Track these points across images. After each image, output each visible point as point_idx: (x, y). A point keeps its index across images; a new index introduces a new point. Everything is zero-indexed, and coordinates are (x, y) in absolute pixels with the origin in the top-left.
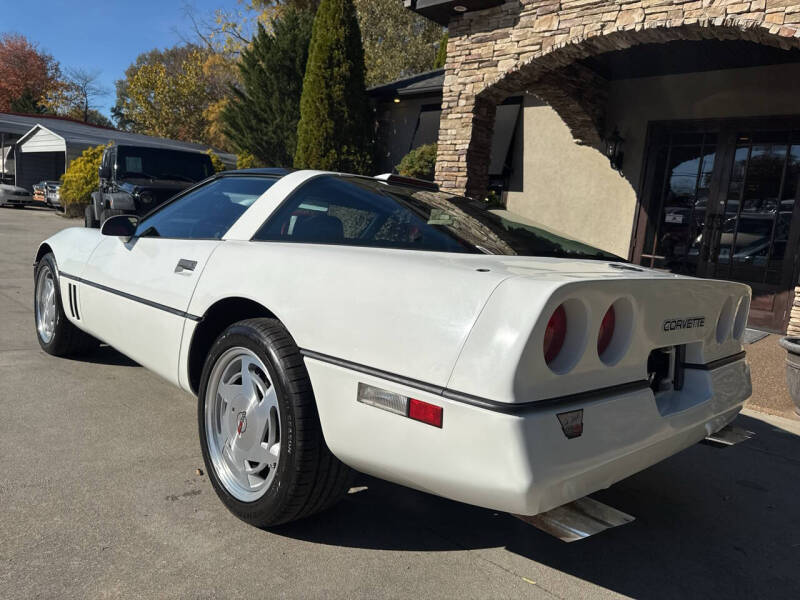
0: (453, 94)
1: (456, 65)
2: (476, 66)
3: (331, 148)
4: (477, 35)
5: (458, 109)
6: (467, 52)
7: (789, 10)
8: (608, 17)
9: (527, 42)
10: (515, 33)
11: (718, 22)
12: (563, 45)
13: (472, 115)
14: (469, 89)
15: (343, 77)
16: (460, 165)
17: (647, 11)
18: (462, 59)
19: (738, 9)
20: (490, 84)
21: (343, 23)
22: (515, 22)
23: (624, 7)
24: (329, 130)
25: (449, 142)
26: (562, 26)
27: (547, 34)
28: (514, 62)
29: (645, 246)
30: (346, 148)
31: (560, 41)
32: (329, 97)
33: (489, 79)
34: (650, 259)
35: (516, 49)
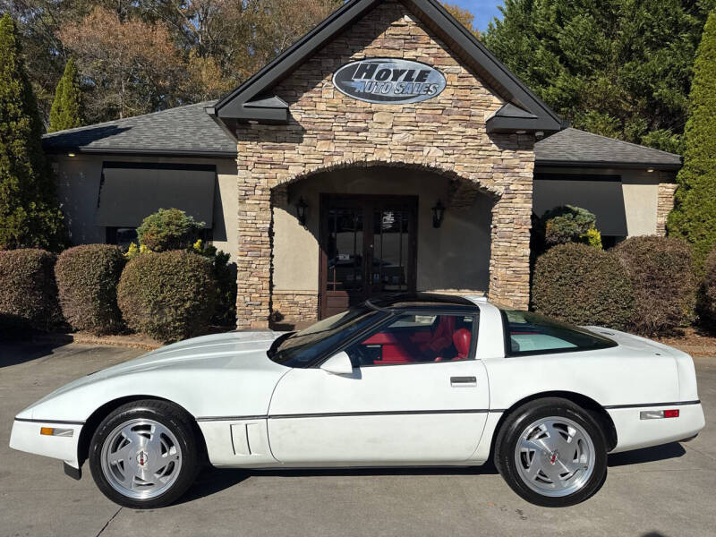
0: (249, 185)
1: (249, 163)
2: (269, 166)
3: (17, 205)
4: (266, 143)
5: (255, 197)
6: (259, 155)
7: (466, 165)
8: (368, 150)
9: (312, 156)
10: (300, 148)
11: (433, 165)
12: (340, 163)
13: (269, 203)
14: (263, 182)
15: (24, 133)
16: (263, 239)
17: (394, 152)
18: (255, 159)
19: (442, 160)
20: (283, 182)
21: (15, 76)
22: (300, 141)
23: (378, 146)
24: (14, 187)
25: (250, 222)
26: (338, 150)
27: (326, 153)
28: (302, 169)
29: (328, 277)
30: (34, 205)
31: (337, 160)
32: (9, 153)
33: (282, 178)
34: (332, 285)
35: (302, 159)
